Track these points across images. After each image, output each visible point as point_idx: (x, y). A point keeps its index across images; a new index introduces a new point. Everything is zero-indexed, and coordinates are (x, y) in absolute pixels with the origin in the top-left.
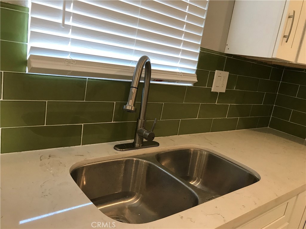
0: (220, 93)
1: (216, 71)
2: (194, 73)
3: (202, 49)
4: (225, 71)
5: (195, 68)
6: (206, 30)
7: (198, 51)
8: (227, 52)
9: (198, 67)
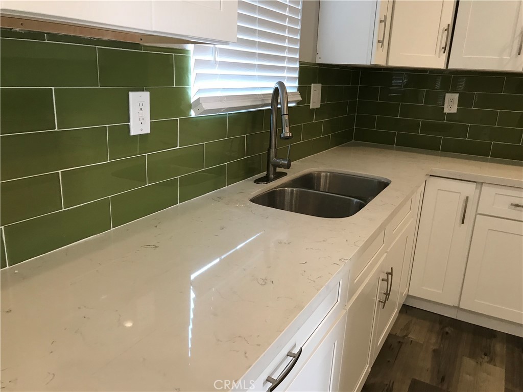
0: (316, 108)
1: (312, 84)
2: (296, 90)
3: (301, 63)
4: (318, 83)
5: (296, 84)
6: (302, 41)
7: (297, 65)
8: (319, 61)
9: (299, 84)
